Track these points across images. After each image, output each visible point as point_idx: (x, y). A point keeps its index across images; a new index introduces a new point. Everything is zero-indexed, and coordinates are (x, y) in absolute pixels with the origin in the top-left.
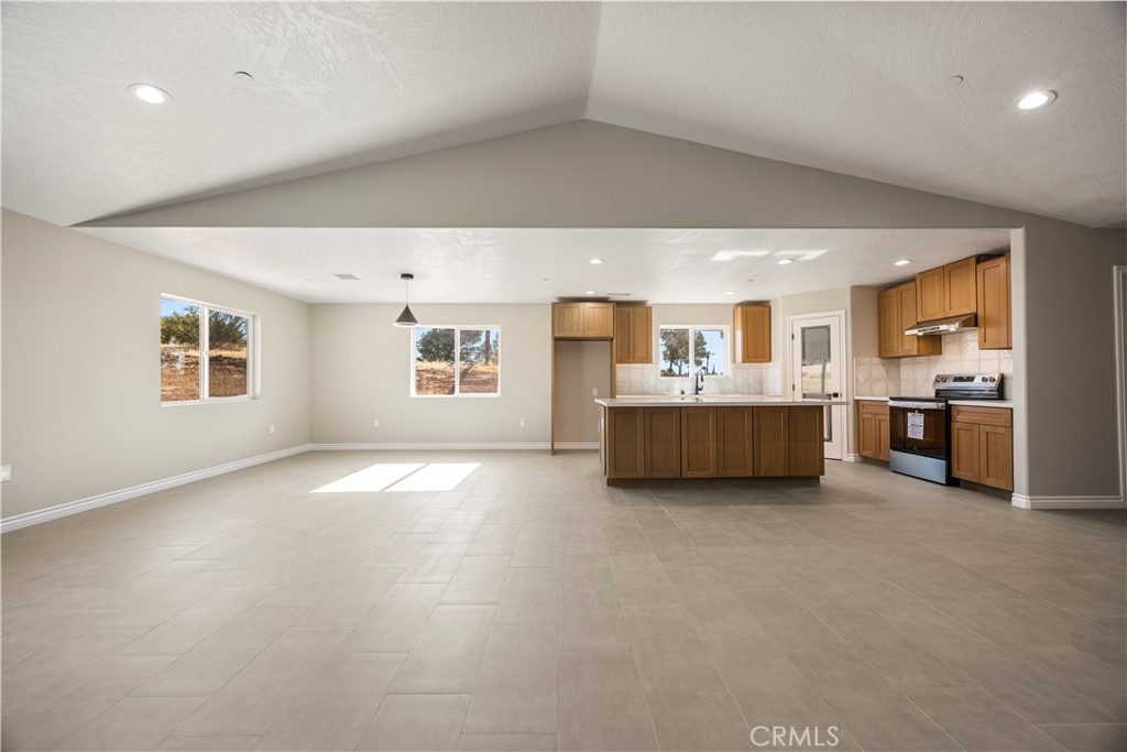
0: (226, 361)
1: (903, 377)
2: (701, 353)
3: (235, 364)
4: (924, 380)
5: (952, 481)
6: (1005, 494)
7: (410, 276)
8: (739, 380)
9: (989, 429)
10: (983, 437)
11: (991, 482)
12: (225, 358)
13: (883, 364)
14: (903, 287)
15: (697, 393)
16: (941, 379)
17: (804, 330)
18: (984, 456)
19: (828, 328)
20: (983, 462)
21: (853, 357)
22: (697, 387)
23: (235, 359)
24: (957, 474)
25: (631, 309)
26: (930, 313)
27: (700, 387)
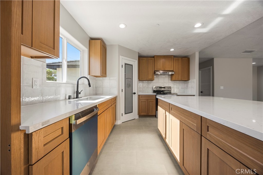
4: (147, 88)
14: (149, 58)
15: (77, 97)
17: (125, 64)
19: (132, 65)
26: (159, 68)
27: (79, 91)
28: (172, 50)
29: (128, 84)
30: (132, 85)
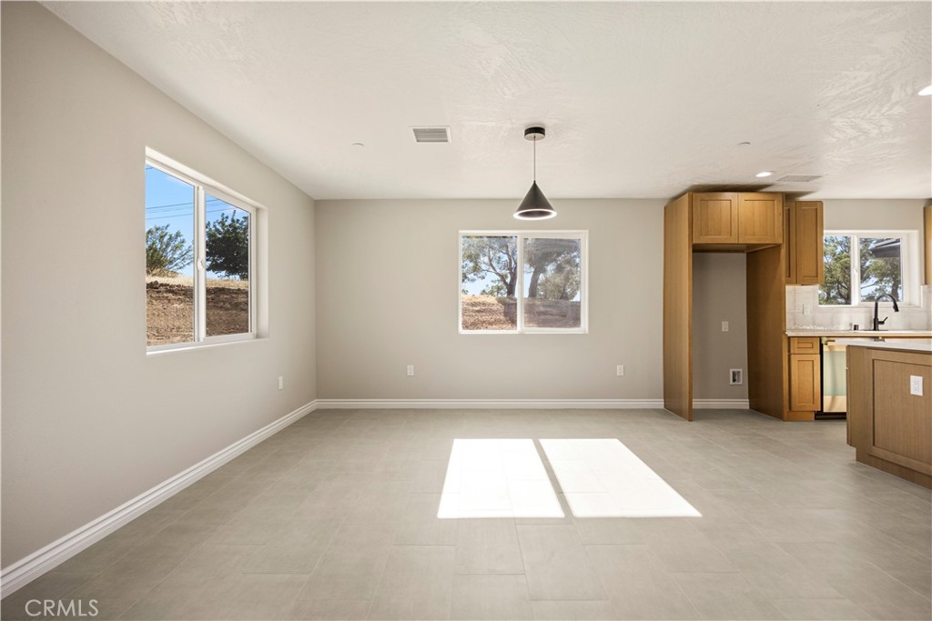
0: (162, 289)
3: (173, 292)
7: (540, 130)
12: (162, 285)
15: (876, 329)
22: (876, 319)
23: (171, 286)
25: (794, 203)
27: (881, 320)
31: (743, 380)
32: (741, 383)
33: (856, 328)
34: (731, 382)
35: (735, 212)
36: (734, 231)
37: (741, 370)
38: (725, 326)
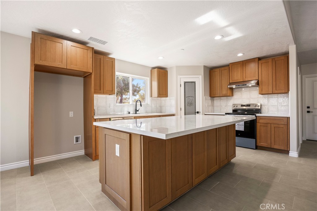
1: (215, 105)
2: (136, 91)
4: (225, 106)
5: (257, 148)
6: (286, 152)
8: (153, 106)
9: (275, 126)
10: (273, 129)
11: (276, 147)
13: (211, 100)
14: (223, 68)
15: (136, 113)
16: (234, 105)
17: (185, 83)
18: (273, 136)
19: (194, 82)
20: (273, 139)
21: (204, 96)
22: (136, 109)
24: (259, 144)
25: (102, 56)
26: (236, 79)
27: (137, 109)
28: (240, 55)
29: (188, 103)
30: (194, 104)
31: (82, 141)
32: (80, 142)
33: (129, 113)
34: (75, 143)
35: (65, 50)
36: (64, 61)
37: (80, 136)
38: (71, 114)
